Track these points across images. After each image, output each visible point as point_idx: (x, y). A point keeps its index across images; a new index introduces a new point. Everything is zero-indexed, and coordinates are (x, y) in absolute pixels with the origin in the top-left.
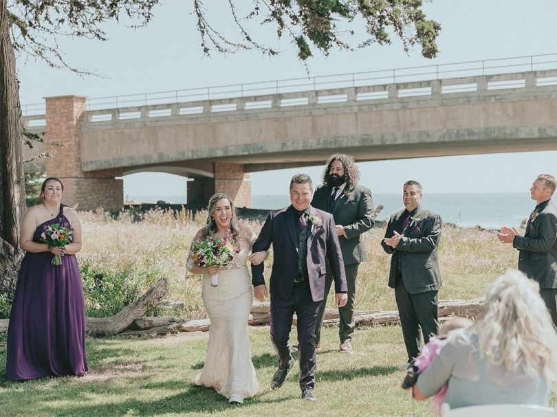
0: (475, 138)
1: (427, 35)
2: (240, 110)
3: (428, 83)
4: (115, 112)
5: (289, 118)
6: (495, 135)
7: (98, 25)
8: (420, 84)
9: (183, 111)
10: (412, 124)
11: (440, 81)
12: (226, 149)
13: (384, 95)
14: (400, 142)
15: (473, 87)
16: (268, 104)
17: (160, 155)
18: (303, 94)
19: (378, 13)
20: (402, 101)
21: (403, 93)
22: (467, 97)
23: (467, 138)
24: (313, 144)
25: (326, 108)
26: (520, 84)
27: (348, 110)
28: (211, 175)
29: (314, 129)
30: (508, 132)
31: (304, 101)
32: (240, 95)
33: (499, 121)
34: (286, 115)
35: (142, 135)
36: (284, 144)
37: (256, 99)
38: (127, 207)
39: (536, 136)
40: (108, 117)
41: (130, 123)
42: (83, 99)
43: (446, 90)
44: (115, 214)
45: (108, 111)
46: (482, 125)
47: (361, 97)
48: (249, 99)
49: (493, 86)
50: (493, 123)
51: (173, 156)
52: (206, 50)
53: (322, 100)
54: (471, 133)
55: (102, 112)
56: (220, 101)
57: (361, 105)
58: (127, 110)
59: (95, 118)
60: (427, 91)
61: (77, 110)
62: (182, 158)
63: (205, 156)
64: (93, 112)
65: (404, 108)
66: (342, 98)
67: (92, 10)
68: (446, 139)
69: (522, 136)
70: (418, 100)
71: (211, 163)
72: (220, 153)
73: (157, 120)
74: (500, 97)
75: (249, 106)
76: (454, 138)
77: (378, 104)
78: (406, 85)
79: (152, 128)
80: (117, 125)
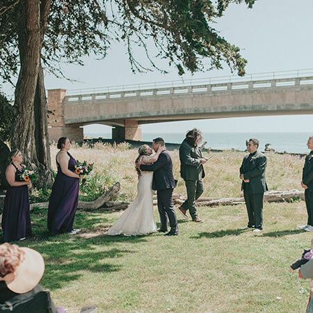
0: (248, 110)
1: (240, 65)
2: (138, 96)
3: (226, 84)
4: (80, 96)
5: (161, 100)
6: (257, 108)
7: (79, 58)
8: (222, 85)
9: (111, 96)
10: (218, 103)
11: (231, 84)
12: (131, 114)
13: (205, 90)
14: (213, 111)
15: (246, 87)
16: (151, 93)
17: (101, 117)
18: (168, 89)
19: (217, 54)
20: (213, 92)
21: (214, 89)
22: (244, 91)
23: (243, 110)
24: (172, 112)
25: (178, 95)
26: (269, 85)
27: (188, 96)
28: (123, 126)
29: (172, 105)
30: (263, 107)
31: (168, 92)
32: (138, 89)
33: (258, 102)
34: (160, 98)
35: (93, 108)
36: (158, 112)
37: (145, 91)
38: (85, 140)
39: (276, 109)
40: (77, 99)
41: (86, 102)
42: (65, 91)
43: (234, 87)
44: (81, 144)
45: (77, 96)
46: (251, 104)
47: (195, 90)
48: (142, 91)
49: (255, 86)
50: (256, 103)
51: (107, 117)
52: (133, 71)
53: (176, 92)
54: (245, 107)
55: (74, 96)
56: (129, 92)
57: (194, 94)
58: (85, 96)
59: (70, 100)
60: (225, 88)
61: (62, 95)
62: (111, 118)
63: (122, 117)
64: (70, 97)
65: (215, 96)
66: (186, 91)
67: (77, 51)
68: (234, 110)
69: (269, 109)
70: (221, 92)
71: (124, 120)
72: (129, 116)
73: (99, 100)
74: (259, 91)
75: (142, 94)
76: (238, 110)
77: (202, 94)
78: (215, 85)
79: (97, 104)
80: (81, 103)
